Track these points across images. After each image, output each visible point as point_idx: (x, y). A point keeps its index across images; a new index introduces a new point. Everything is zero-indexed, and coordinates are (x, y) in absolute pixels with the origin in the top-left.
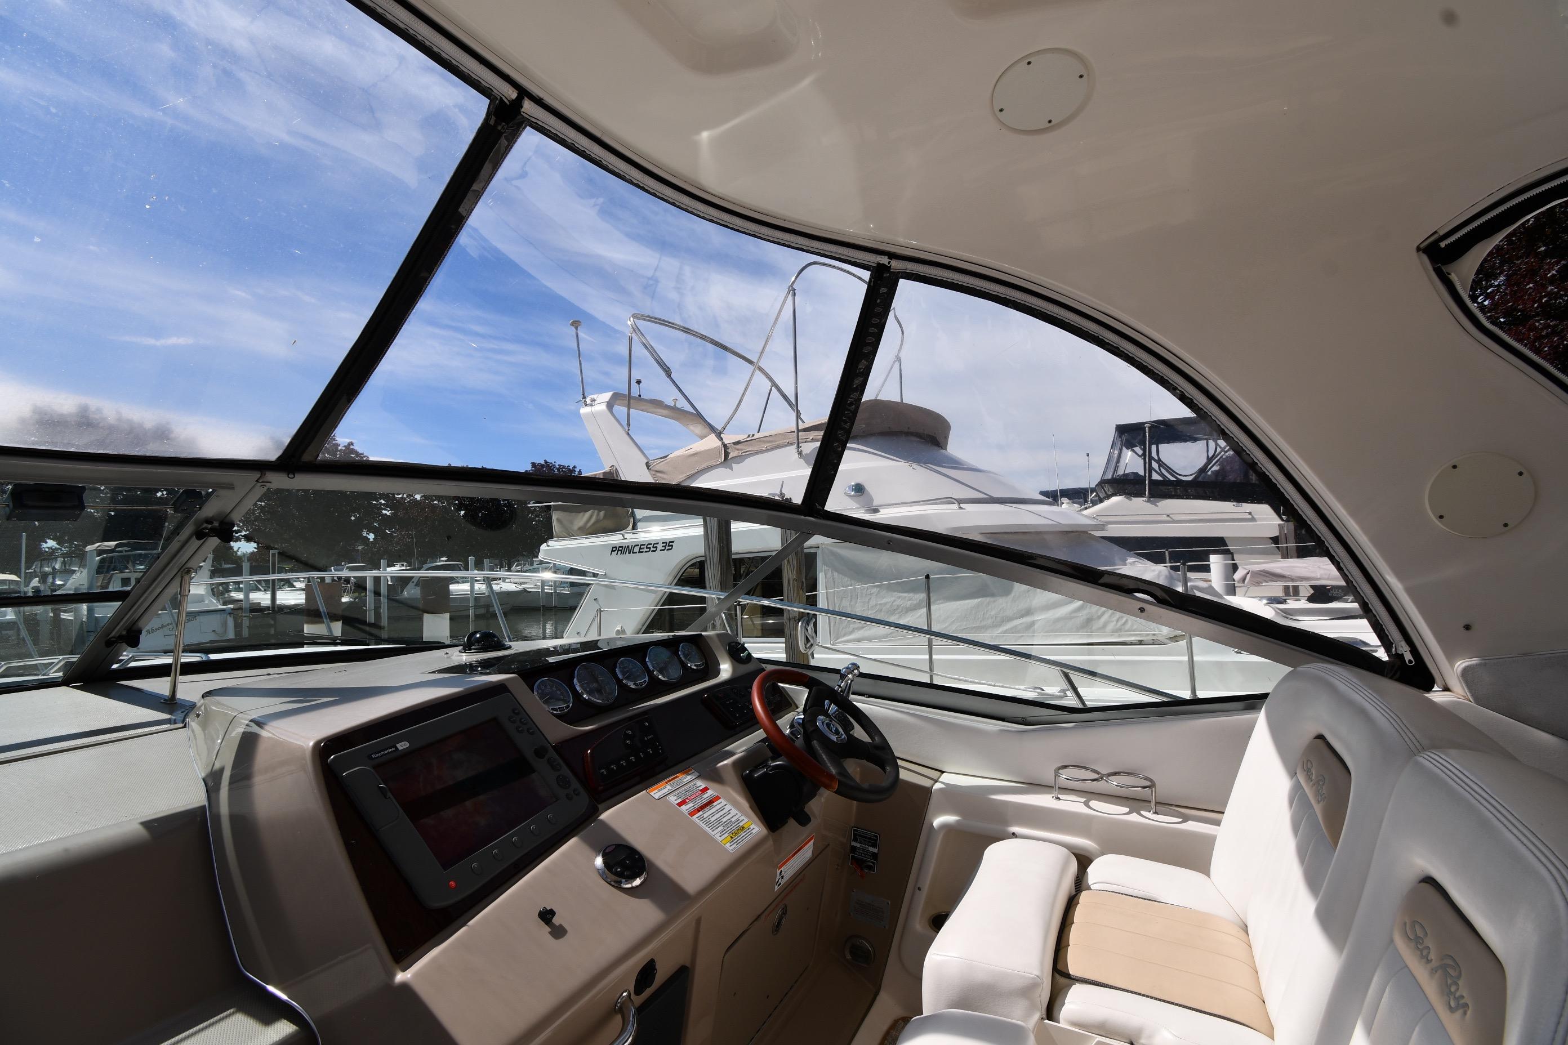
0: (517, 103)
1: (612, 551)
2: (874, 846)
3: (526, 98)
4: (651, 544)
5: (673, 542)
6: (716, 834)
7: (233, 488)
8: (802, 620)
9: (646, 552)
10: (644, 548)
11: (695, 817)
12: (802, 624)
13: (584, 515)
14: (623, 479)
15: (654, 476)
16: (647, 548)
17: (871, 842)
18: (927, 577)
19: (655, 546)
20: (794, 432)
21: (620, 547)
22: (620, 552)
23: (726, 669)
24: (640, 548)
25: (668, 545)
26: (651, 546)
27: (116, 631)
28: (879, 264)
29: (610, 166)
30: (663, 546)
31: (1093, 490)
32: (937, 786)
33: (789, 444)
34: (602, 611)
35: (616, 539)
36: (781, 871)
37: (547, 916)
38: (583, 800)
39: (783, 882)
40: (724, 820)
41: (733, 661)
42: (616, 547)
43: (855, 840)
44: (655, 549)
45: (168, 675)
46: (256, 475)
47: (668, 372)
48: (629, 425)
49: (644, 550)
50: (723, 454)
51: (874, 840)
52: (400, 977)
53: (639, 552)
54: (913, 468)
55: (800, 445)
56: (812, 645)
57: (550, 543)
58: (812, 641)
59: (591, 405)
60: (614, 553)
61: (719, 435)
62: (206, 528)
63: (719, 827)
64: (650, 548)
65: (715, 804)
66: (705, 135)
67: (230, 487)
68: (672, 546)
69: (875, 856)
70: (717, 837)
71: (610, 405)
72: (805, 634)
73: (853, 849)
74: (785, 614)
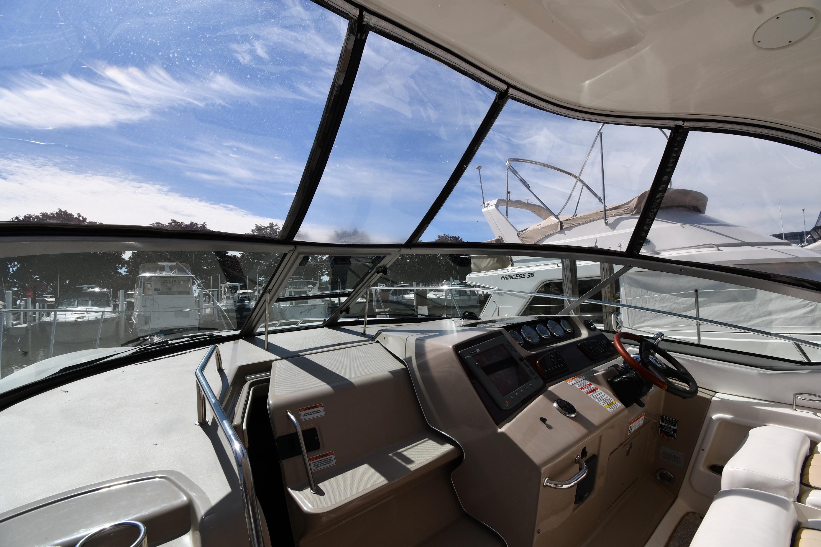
0: (507, 91)
1: (502, 278)
2: (675, 425)
3: (510, 88)
4: (522, 274)
5: (534, 273)
6: (601, 403)
7: (391, 255)
8: (614, 313)
9: (519, 278)
10: (518, 276)
11: (589, 395)
12: (614, 315)
13: (486, 260)
14: (505, 242)
15: (522, 240)
16: (520, 276)
17: (672, 424)
18: (696, 291)
19: (524, 275)
20: (603, 211)
21: (505, 276)
22: (506, 279)
23: (585, 334)
24: (516, 276)
25: (531, 275)
26: (522, 275)
27: (343, 308)
28: (676, 126)
29: (540, 106)
30: (528, 275)
31: (808, 233)
32: (714, 399)
33: (599, 219)
34: (499, 307)
35: (503, 272)
36: (631, 426)
37: (543, 420)
38: (540, 381)
39: (632, 431)
40: (603, 398)
41: (589, 330)
42: (504, 276)
43: (662, 421)
44: (524, 277)
45: (363, 324)
46: (398, 250)
47: (528, 187)
48: (507, 215)
49: (518, 277)
50: (560, 227)
51: (674, 422)
52: (500, 430)
53: (516, 278)
54: (683, 227)
55: (607, 219)
56: (620, 327)
57: (471, 274)
58: (620, 325)
59: (487, 207)
60: (503, 279)
61: (557, 217)
62: (380, 270)
63: (601, 401)
64: (521, 276)
65: (597, 391)
66: (587, 82)
67: (390, 254)
68: (533, 275)
69: (675, 431)
70: (602, 404)
71: (497, 206)
72: (616, 320)
73: (661, 426)
74: (604, 310)
